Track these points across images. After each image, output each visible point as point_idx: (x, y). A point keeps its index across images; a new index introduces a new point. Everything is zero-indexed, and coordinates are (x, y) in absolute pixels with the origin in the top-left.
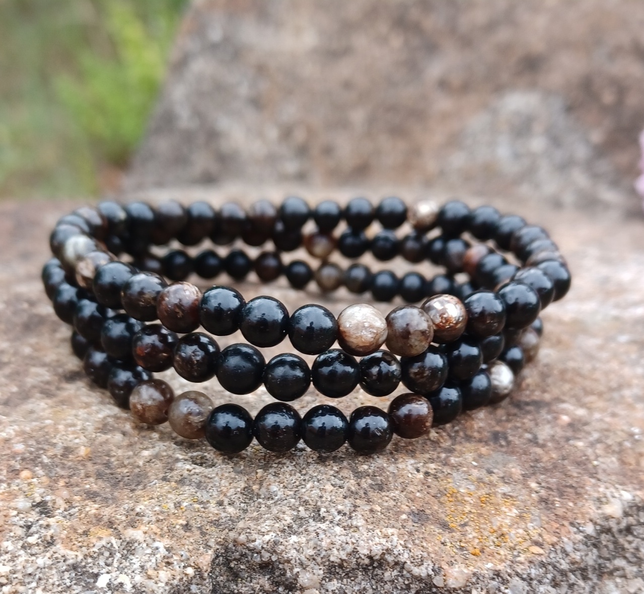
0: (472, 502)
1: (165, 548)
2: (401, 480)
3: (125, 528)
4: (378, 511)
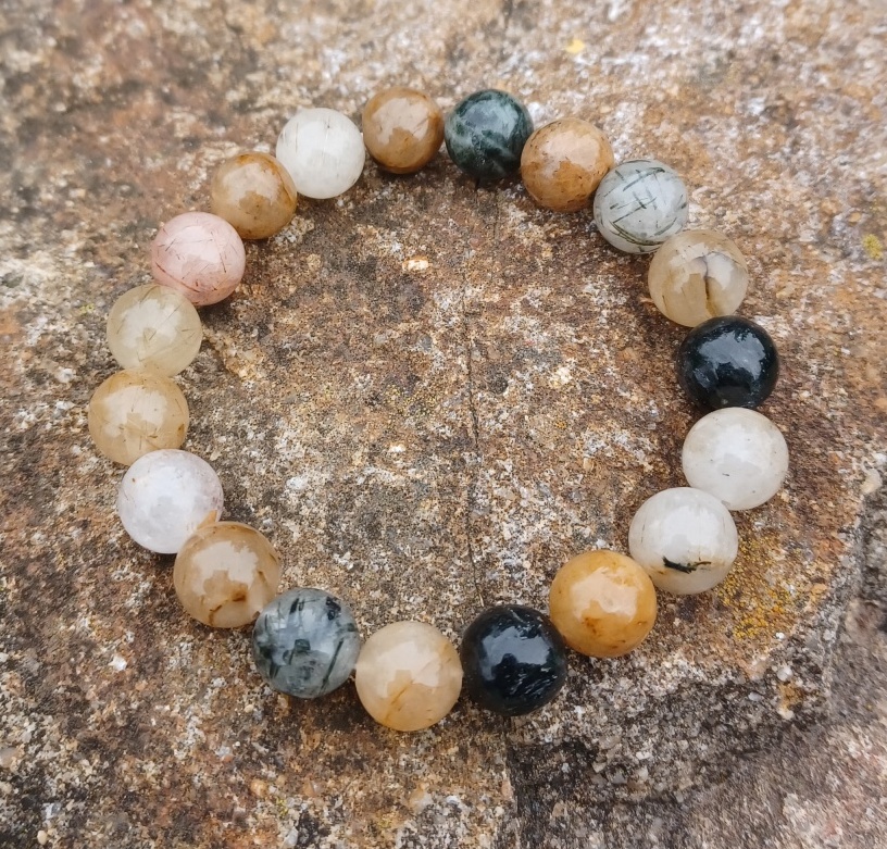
1: (462, 801)
3: (407, 797)
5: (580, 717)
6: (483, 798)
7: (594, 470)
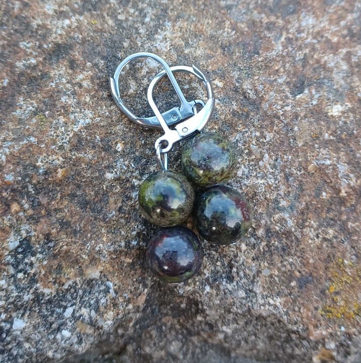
0: (350, 274)
1: (114, 289)
2: (301, 246)
3: (87, 267)
4: (275, 276)
5: (205, 292)
6: (125, 295)
7: (313, 174)
